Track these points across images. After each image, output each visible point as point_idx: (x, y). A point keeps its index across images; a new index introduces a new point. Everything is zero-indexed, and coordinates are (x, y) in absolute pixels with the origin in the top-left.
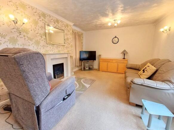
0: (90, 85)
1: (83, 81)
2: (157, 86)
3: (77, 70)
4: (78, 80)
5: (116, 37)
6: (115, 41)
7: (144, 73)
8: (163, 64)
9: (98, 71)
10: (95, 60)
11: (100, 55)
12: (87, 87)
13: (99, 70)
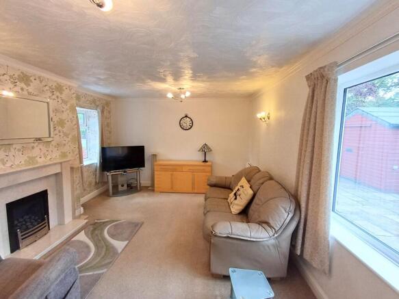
0: (126, 243)
1: (108, 233)
2: (251, 237)
3: (94, 198)
4: (95, 229)
5: (186, 116)
6: (186, 123)
7: (236, 202)
8: (263, 183)
9: (152, 193)
10: (144, 166)
11: (154, 156)
12: (120, 251)
13: (153, 190)
